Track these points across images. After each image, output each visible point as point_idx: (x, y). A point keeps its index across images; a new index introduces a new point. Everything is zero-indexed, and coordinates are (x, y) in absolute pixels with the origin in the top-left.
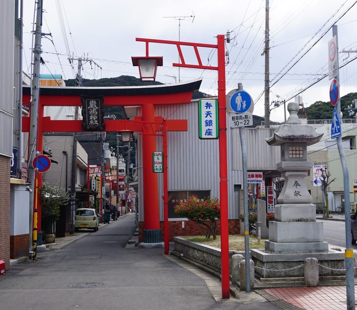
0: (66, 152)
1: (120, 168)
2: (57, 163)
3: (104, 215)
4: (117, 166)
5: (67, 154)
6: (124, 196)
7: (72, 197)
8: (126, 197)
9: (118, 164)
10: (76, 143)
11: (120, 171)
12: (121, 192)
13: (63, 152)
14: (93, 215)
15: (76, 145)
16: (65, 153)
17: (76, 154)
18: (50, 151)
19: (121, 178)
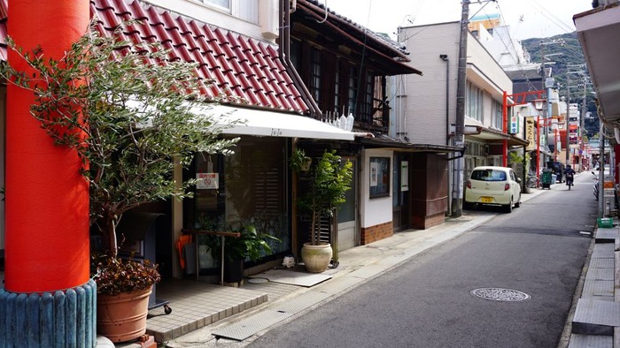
0: (446, 56)
1: (571, 116)
2: (419, 73)
3: (542, 177)
4: (568, 114)
5: (447, 60)
6: (577, 151)
7: (457, 143)
8: (581, 152)
9: (568, 110)
10: (466, 35)
11: (572, 119)
12: (572, 146)
13: (441, 56)
14: (505, 179)
15: (465, 41)
16: (444, 57)
17: (465, 57)
18: (404, 48)
19: (573, 128)
